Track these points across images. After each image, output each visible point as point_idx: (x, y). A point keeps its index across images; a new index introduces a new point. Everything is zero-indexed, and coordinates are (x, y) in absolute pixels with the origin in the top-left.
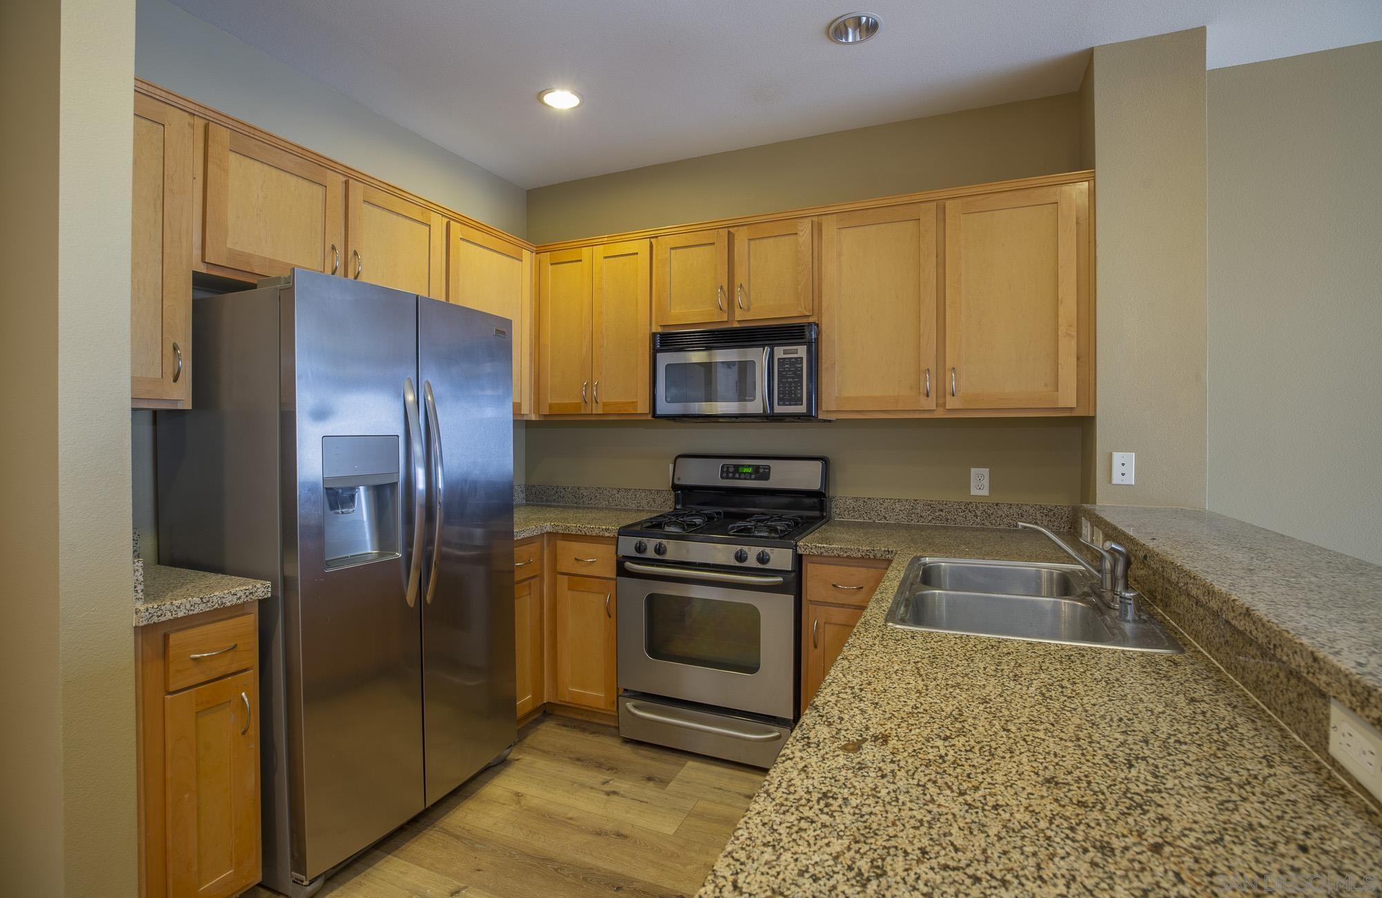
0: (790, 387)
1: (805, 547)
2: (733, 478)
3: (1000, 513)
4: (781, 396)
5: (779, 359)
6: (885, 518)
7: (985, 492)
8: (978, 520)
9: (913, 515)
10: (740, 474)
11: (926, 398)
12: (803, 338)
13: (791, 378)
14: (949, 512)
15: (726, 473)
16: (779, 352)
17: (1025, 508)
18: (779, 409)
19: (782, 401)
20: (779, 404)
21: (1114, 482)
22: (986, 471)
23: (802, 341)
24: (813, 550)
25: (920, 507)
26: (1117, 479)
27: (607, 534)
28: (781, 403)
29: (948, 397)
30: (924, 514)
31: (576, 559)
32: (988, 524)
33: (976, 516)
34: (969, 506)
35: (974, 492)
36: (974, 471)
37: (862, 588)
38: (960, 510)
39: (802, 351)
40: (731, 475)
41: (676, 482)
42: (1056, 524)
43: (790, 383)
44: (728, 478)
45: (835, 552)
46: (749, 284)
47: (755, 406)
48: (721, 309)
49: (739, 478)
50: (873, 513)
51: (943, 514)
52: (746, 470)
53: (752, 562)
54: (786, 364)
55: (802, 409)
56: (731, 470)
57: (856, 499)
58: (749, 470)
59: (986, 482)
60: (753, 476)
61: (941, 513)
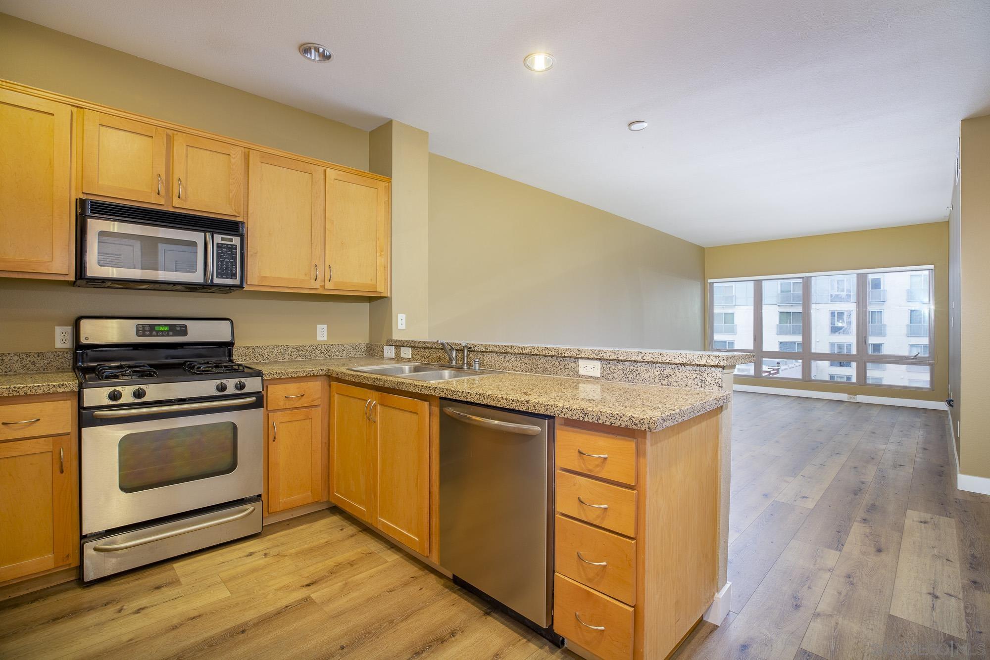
0: (227, 266)
1: (269, 374)
2: (151, 335)
3: (334, 350)
4: (220, 271)
5: (217, 243)
6: (268, 359)
7: (325, 339)
8: (322, 355)
9: (286, 355)
10: (158, 332)
11: (314, 281)
12: (237, 232)
13: (227, 258)
14: (307, 351)
15: (141, 331)
16: (218, 238)
17: (345, 346)
18: (217, 281)
19: (220, 275)
20: (217, 277)
21: (399, 328)
22: (325, 326)
23: (236, 233)
24: (275, 376)
25: (290, 349)
26: (400, 327)
27: (60, 390)
28: (219, 276)
29: (327, 282)
30: (292, 354)
31: (3, 424)
32: (327, 356)
33: (321, 352)
34: (317, 347)
35: (319, 338)
36: (319, 326)
37: (304, 395)
38: (313, 350)
39: (236, 241)
40: (148, 333)
41: (83, 341)
42: (359, 353)
43: (227, 262)
44: (144, 335)
45: (290, 375)
46: (187, 180)
47: (197, 277)
48: (159, 194)
49: (157, 336)
50: (259, 356)
51: (303, 353)
52: (161, 329)
53: (231, 390)
54: (224, 248)
55: (237, 282)
56: (147, 328)
57: (248, 348)
58: (166, 329)
59: (325, 333)
60: (171, 333)
61: (302, 352)
